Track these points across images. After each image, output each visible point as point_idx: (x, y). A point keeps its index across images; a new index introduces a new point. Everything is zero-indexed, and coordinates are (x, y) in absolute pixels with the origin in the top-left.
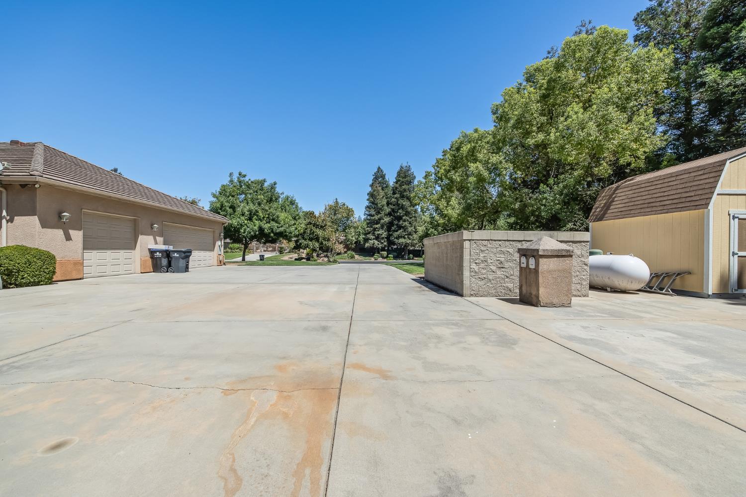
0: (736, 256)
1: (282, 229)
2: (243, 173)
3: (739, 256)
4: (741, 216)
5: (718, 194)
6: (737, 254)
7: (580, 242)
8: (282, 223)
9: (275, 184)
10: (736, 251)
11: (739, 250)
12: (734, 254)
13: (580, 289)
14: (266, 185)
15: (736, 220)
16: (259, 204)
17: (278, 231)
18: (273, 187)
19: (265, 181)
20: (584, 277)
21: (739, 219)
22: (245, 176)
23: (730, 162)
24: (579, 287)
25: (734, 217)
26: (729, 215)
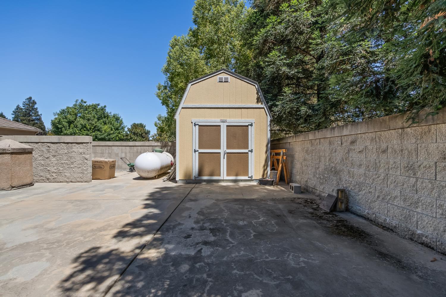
0: (197, 153)
1: (103, 136)
2: (84, 100)
3: (199, 153)
4: (200, 124)
5: (182, 108)
6: (198, 151)
7: (82, 143)
8: (103, 132)
9: (105, 107)
10: (197, 149)
11: (200, 148)
12: (195, 151)
13: (82, 177)
14: (99, 107)
15: (197, 126)
16: (89, 120)
17: (100, 137)
18: (103, 109)
19: (98, 105)
20: (85, 168)
21: (199, 126)
22: (85, 103)
23: (192, 85)
24: (81, 175)
25: (195, 125)
26: (192, 123)
